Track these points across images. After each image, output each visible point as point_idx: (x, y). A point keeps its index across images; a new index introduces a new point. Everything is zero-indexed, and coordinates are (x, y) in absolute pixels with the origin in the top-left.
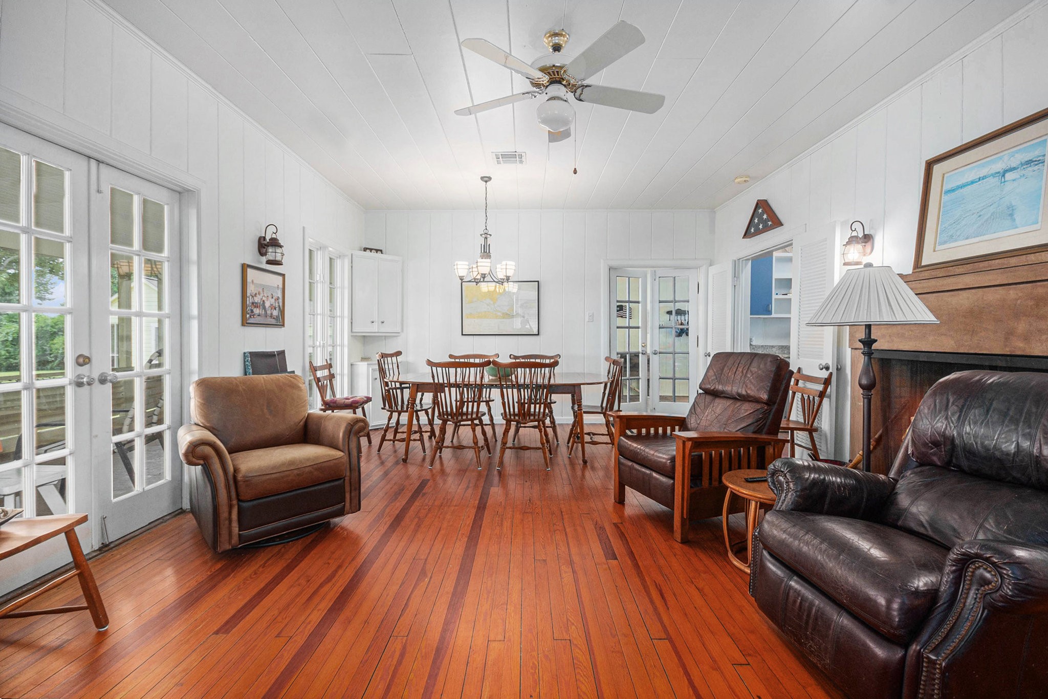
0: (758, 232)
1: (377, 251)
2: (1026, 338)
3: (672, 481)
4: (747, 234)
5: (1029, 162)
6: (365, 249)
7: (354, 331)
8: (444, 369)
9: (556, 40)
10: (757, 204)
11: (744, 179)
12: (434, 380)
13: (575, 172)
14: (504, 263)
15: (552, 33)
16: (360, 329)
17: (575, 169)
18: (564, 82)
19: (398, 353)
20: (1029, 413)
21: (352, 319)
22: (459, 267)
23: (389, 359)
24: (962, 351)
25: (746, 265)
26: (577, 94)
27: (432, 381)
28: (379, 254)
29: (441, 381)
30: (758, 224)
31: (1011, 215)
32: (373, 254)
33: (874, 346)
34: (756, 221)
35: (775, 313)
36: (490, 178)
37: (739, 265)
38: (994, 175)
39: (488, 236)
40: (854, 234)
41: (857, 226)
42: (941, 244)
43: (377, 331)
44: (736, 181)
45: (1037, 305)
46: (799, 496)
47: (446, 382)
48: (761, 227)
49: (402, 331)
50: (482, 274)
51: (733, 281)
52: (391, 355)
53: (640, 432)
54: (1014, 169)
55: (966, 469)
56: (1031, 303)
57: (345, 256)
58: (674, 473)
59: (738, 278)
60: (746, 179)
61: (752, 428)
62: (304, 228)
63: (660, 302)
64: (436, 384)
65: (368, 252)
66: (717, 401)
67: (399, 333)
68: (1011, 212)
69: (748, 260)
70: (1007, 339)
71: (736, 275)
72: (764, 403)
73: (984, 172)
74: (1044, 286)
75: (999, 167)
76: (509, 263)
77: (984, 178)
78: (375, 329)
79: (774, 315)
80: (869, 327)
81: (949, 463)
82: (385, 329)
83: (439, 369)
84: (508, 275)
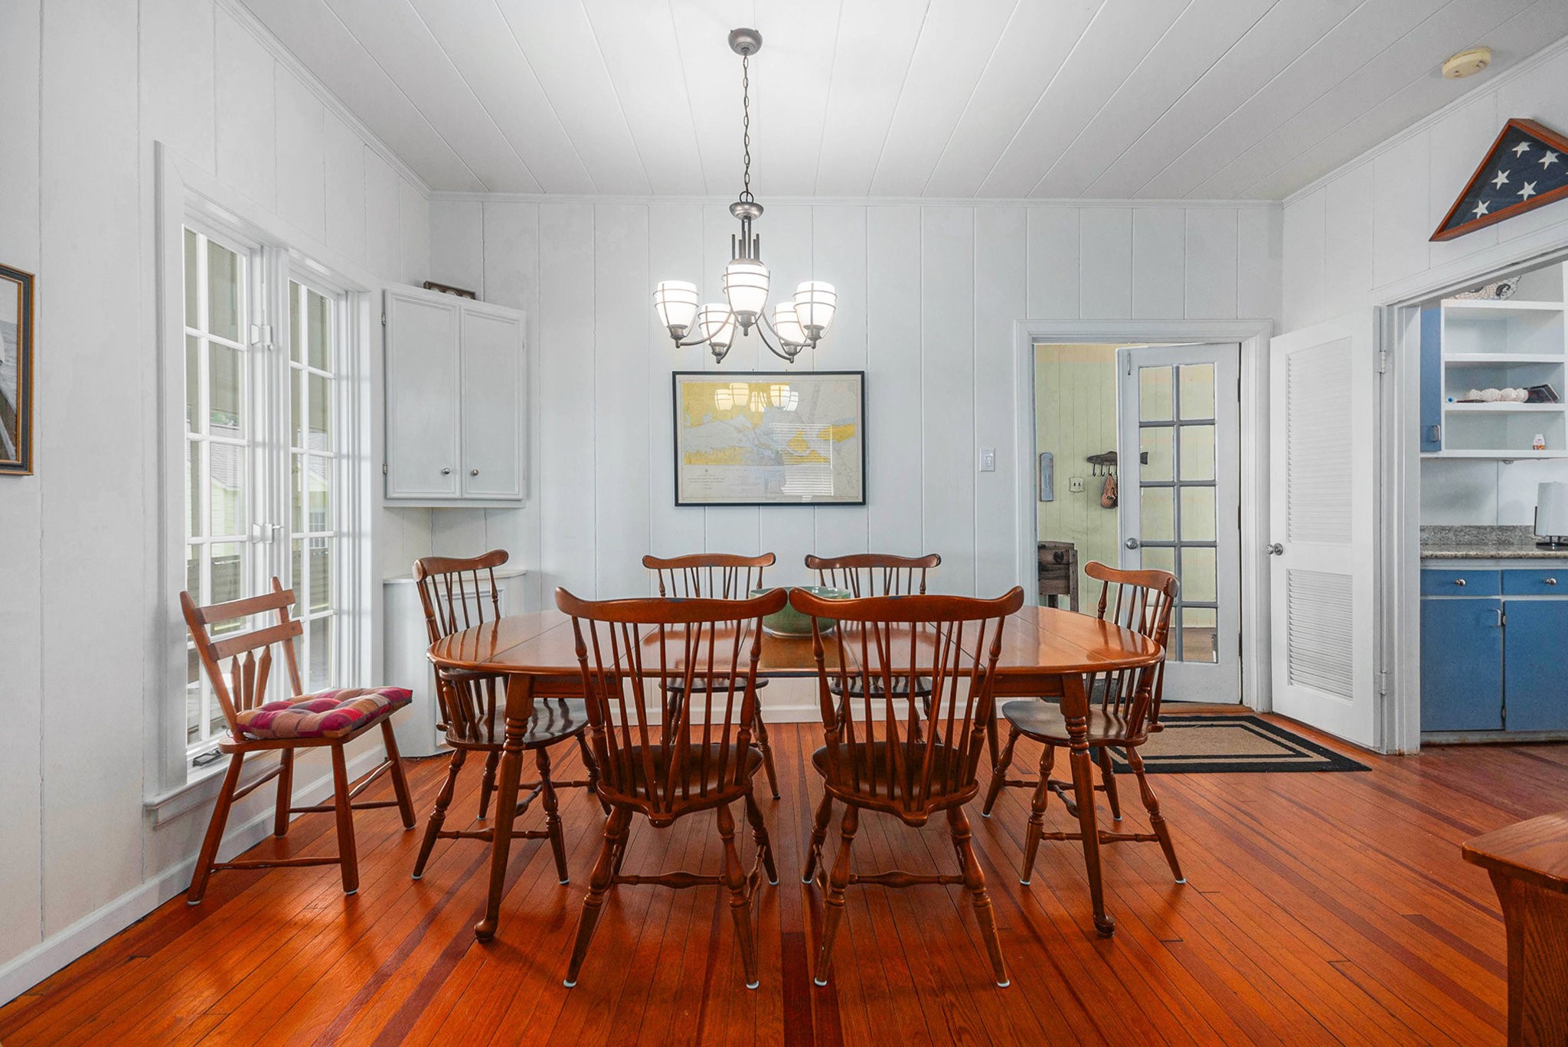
0: (1506, 212)
1: (460, 293)
4: (1452, 226)
6: (429, 285)
7: (391, 494)
8: (618, 626)
10: (1508, 131)
11: (1477, 58)
12: (583, 661)
14: (805, 286)
16: (409, 487)
19: (501, 557)
21: (385, 464)
22: (669, 296)
23: (467, 575)
25: (1409, 321)
27: (577, 665)
28: (466, 301)
29: (608, 663)
30: (1514, 187)
32: (450, 298)
34: (1502, 179)
35: (1446, 448)
36: (756, 39)
37: (1391, 320)
39: (754, 211)
43: (457, 495)
44: (1450, 65)
47: (624, 665)
48: (1528, 191)
49: (528, 495)
50: (741, 313)
51: (1377, 361)
52: (472, 565)
57: (361, 292)
59: (1390, 352)
60: (1484, 57)
62: (157, 144)
63: (1142, 425)
64: (594, 674)
65: (435, 295)
67: (519, 500)
69: (1414, 306)
71: (1384, 348)
76: (819, 285)
78: (451, 489)
79: (1444, 453)
82: (479, 490)
83: (602, 627)
84: (815, 323)
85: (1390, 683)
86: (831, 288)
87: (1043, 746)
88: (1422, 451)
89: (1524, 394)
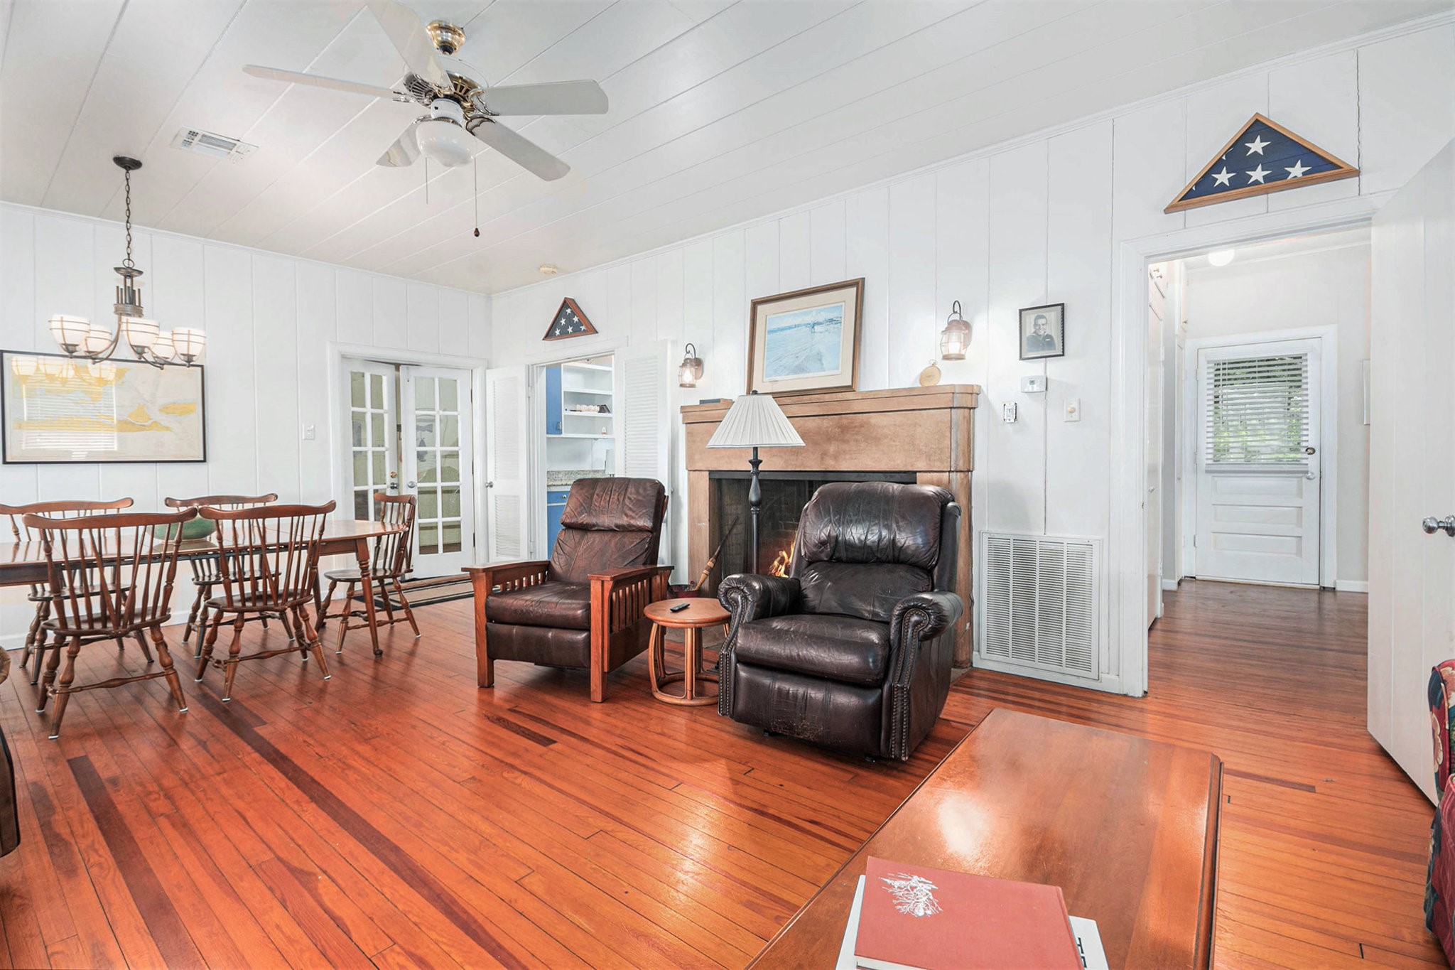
0: (564, 334)
2: (836, 458)
3: (584, 635)
4: (549, 335)
5: (831, 320)
9: (449, 37)
10: (565, 302)
11: (551, 269)
13: (477, 233)
15: (443, 24)
17: (477, 229)
18: (467, 105)
20: (885, 510)
24: (790, 469)
25: (541, 372)
26: (471, 125)
30: (566, 327)
31: (820, 360)
33: (761, 467)
34: (563, 322)
35: (565, 432)
36: (136, 164)
37: (533, 371)
38: (806, 325)
39: (136, 273)
40: (689, 356)
41: (690, 348)
42: (767, 377)
44: (542, 269)
45: (842, 432)
46: (757, 606)
48: (570, 330)
51: (527, 389)
53: (504, 588)
54: (821, 323)
55: (844, 559)
56: (837, 430)
58: (590, 623)
59: (533, 387)
60: (555, 270)
61: (642, 559)
66: (589, 535)
68: (819, 357)
69: (543, 366)
70: (822, 458)
71: (530, 384)
72: (649, 531)
73: (798, 321)
74: (847, 418)
75: (810, 319)
77: (799, 326)
79: (563, 435)
80: (756, 449)
81: (831, 558)
84: (190, 353)
85: (535, 547)
86: (202, 333)
87: (348, 584)
88: (547, 433)
89: (598, 408)
